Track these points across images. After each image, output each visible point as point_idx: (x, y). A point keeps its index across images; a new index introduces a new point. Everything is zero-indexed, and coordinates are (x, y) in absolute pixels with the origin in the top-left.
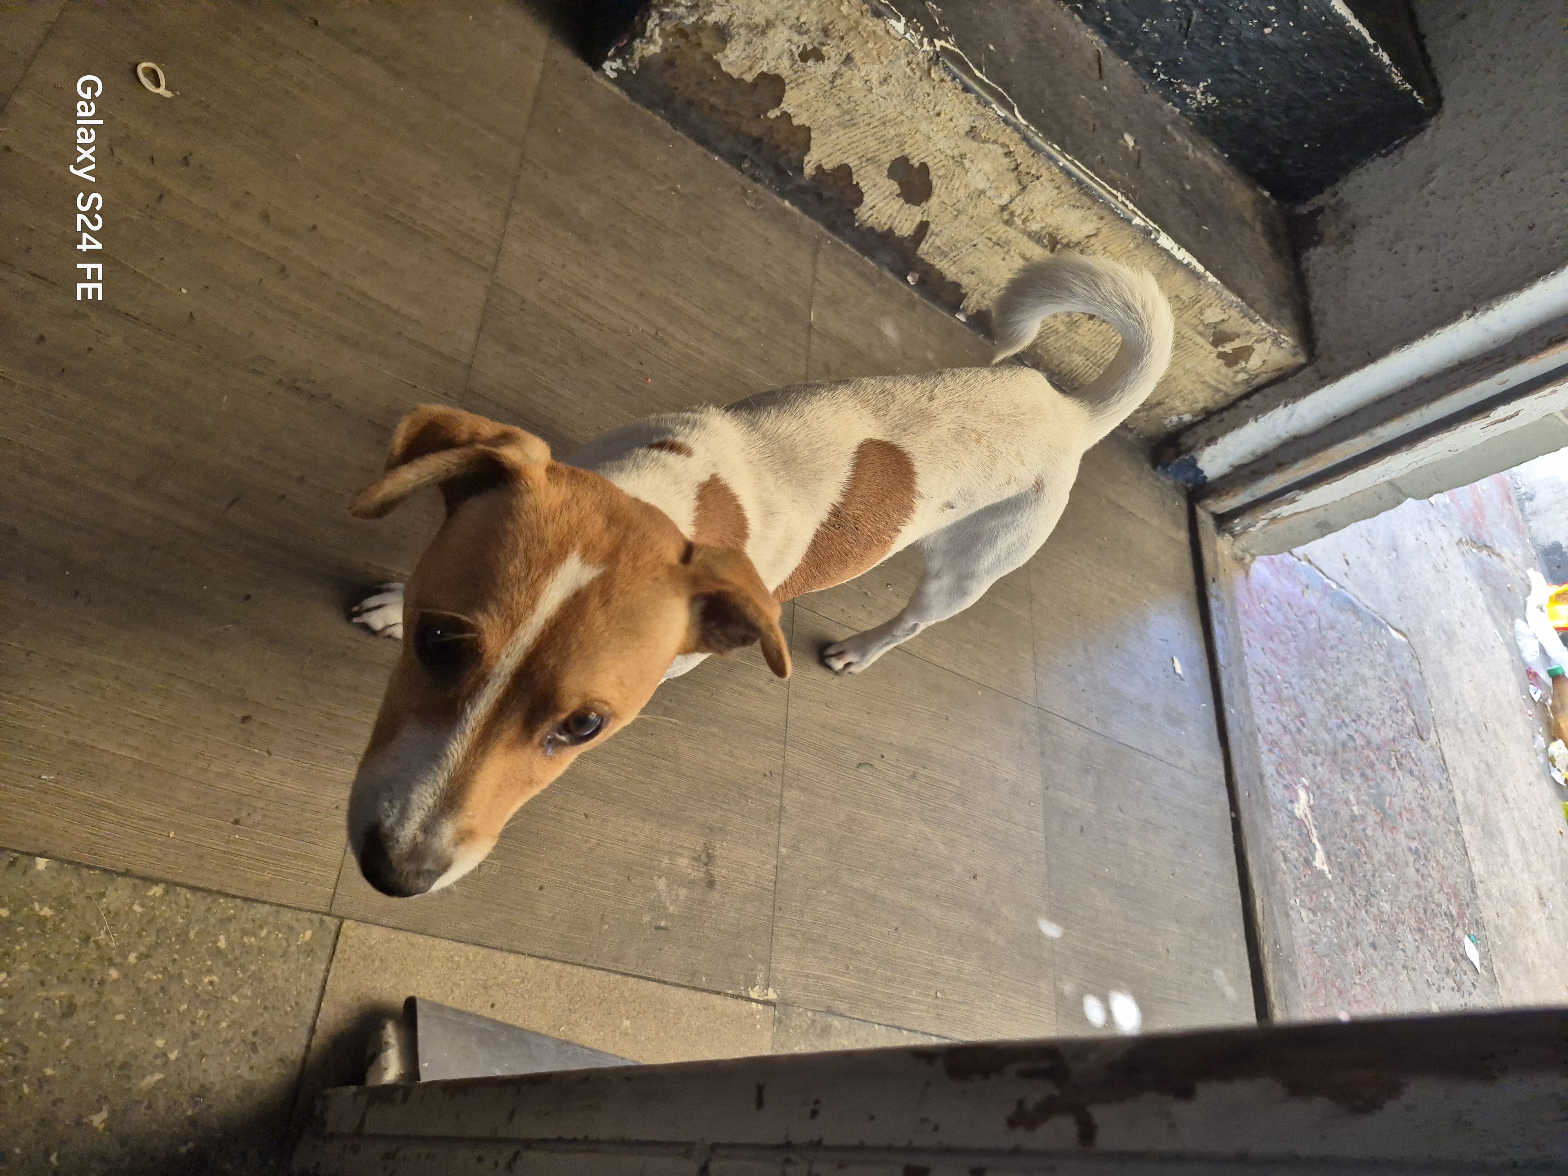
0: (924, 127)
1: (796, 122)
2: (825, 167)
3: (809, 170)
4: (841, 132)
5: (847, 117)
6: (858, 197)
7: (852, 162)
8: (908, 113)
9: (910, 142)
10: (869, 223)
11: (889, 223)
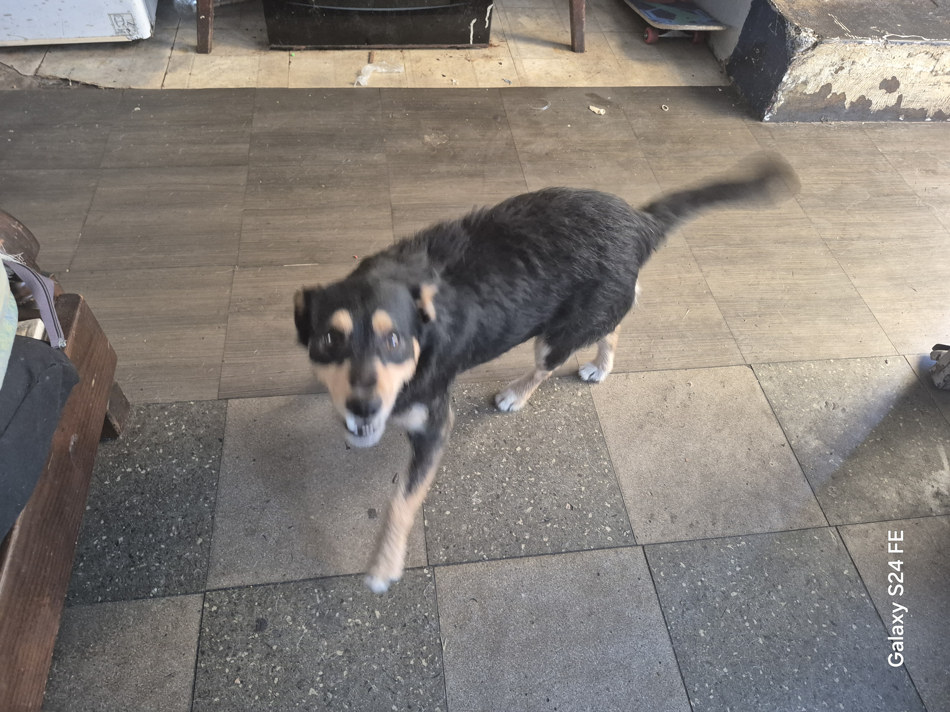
0: (889, 65)
1: (838, 94)
2: (853, 101)
3: (847, 106)
4: (857, 86)
5: (858, 80)
6: (870, 102)
7: (864, 93)
8: (882, 64)
9: (885, 73)
10: (877, 109)
11: (885, 104)
